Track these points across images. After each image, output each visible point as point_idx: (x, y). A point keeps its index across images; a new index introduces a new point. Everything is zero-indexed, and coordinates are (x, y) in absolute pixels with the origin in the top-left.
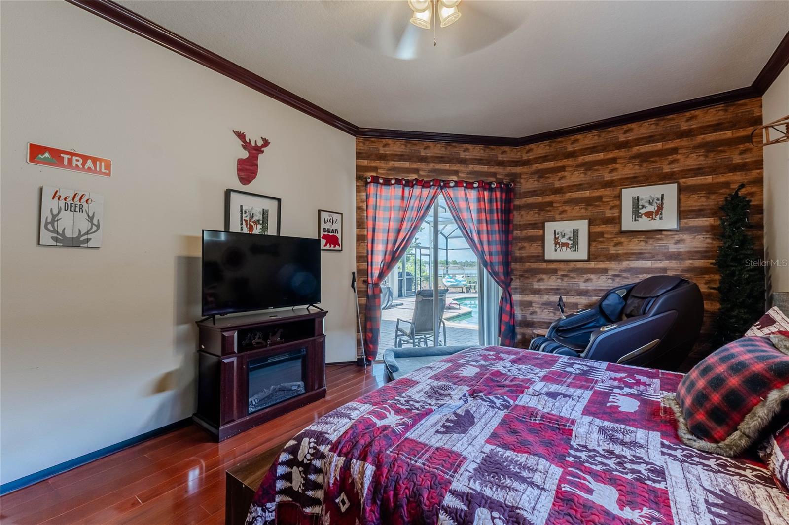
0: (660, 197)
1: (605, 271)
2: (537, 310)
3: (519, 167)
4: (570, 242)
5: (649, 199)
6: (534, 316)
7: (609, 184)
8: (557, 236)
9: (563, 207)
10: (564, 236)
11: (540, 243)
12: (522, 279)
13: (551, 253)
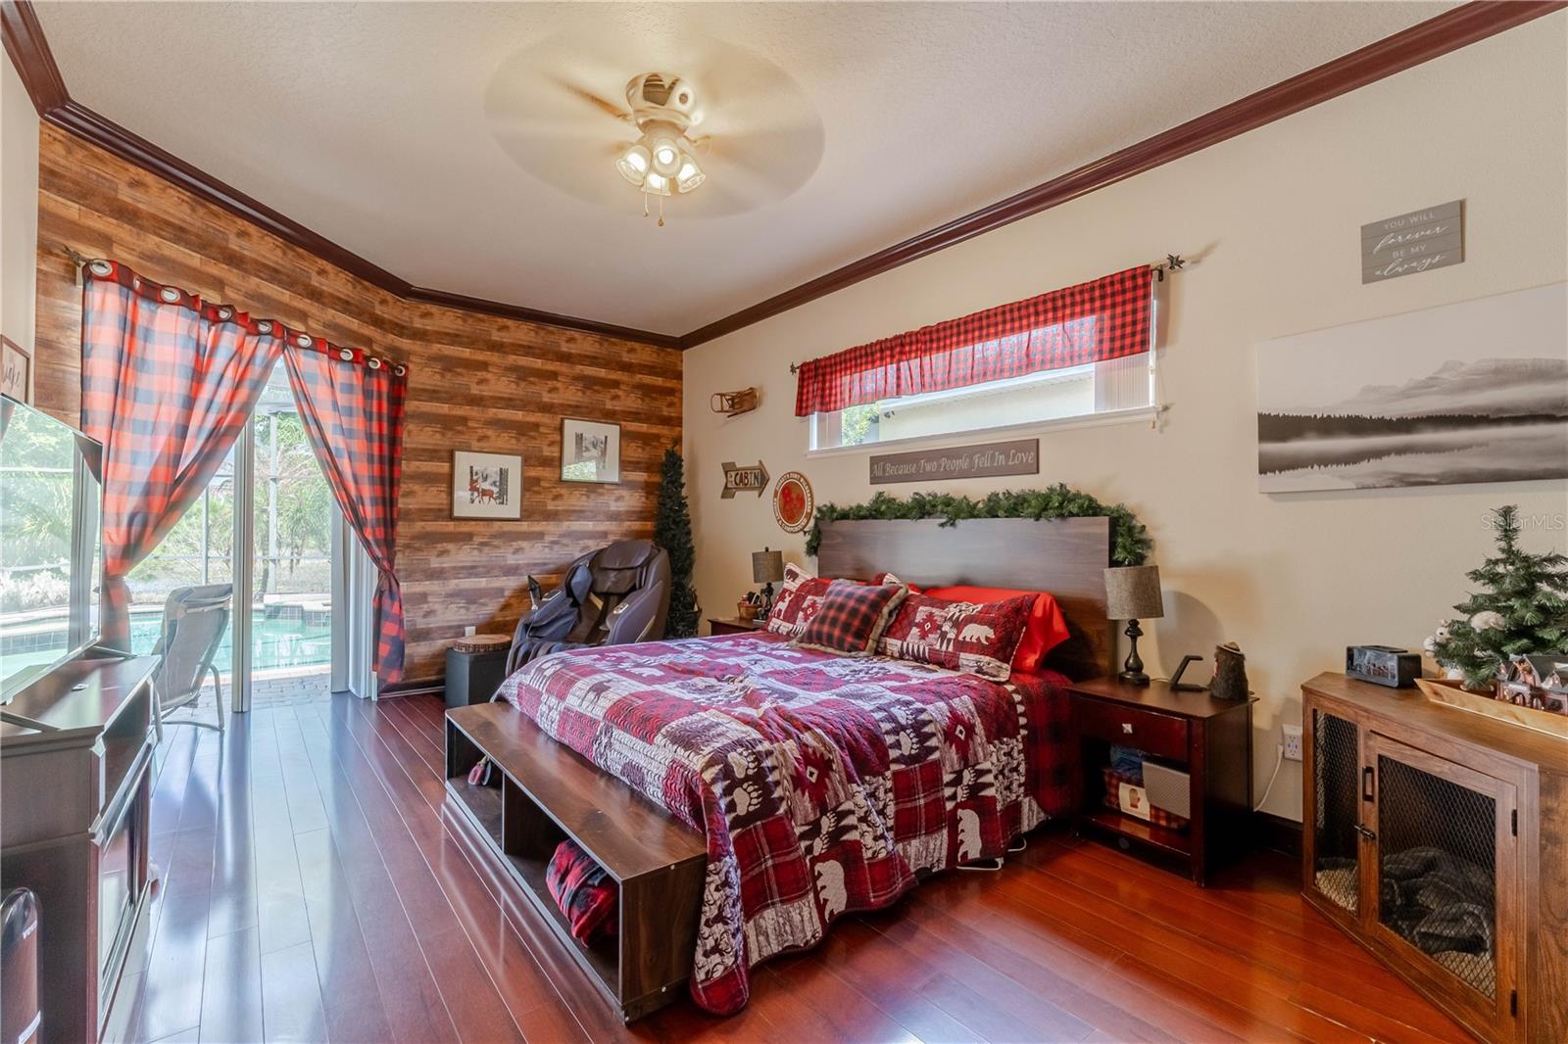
0: (604, 439)
1: (540, 536)
2: (437, 607)
3: (407, 339)
4: (495, 490)
5: (593, 439)
6: (431, 619)
7: (547, 408)
8: (475, 478)
9: (484, 430)
10: (485, 479)
11: (444, 487)
12: (407, 552)
13: (464, 503)
